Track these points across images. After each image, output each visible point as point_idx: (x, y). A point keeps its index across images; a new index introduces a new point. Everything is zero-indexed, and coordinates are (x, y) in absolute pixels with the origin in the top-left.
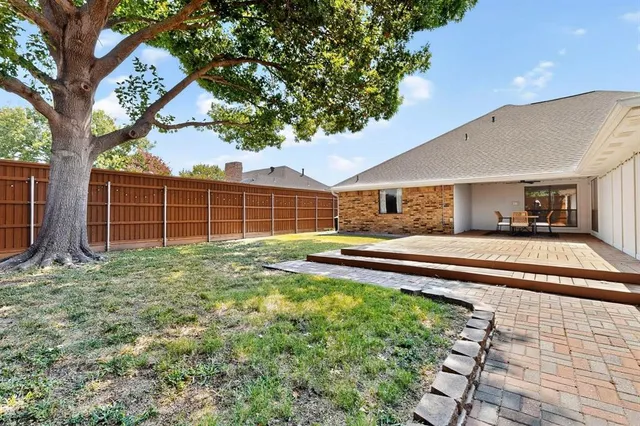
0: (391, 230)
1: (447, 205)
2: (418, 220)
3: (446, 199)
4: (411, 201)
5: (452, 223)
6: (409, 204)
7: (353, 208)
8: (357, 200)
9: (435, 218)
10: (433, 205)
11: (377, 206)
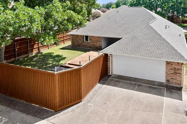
0: (86, 47)
1: (100, 41)
2: (93, 44)
3: (100, 40)
4: (92, 39)
5: (102, 46)
6: (91, 40)
7: (76, 39)
8: (77, 37)
9: (97, 45)
10: (97, 41)
11: (83, 40)
